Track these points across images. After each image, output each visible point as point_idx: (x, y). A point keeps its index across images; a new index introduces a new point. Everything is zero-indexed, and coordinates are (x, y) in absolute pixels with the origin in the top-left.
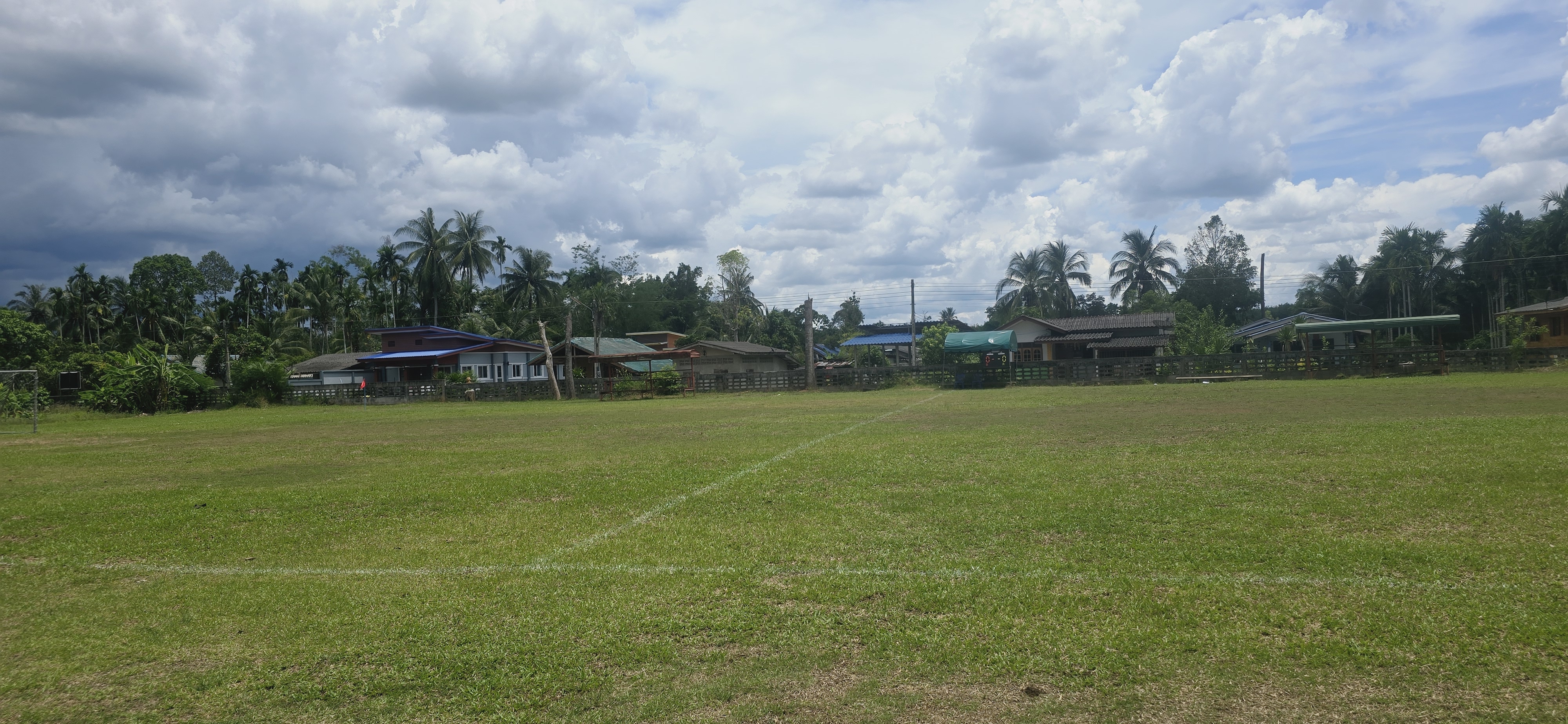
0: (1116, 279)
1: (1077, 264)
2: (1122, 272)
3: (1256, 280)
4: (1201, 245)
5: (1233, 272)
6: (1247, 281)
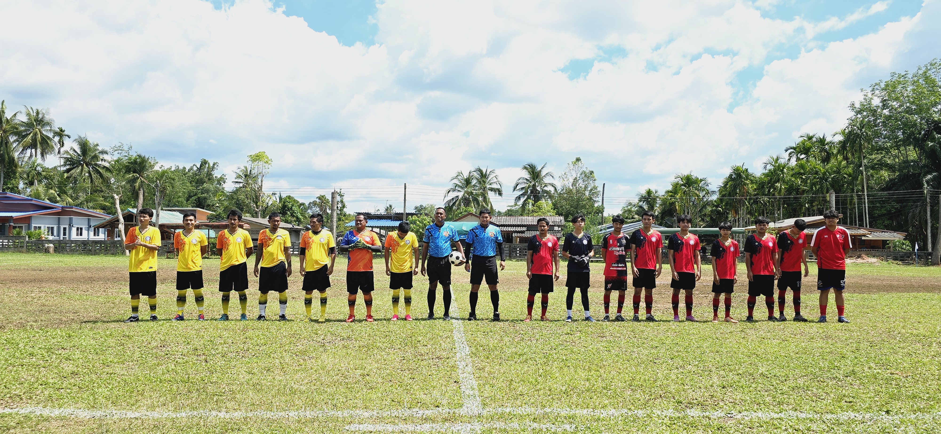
0: (518, 193)
1: (494, 183)
3: (600, 199)
4: (569, 175)
5: (587, 193)
6: (595, 199)
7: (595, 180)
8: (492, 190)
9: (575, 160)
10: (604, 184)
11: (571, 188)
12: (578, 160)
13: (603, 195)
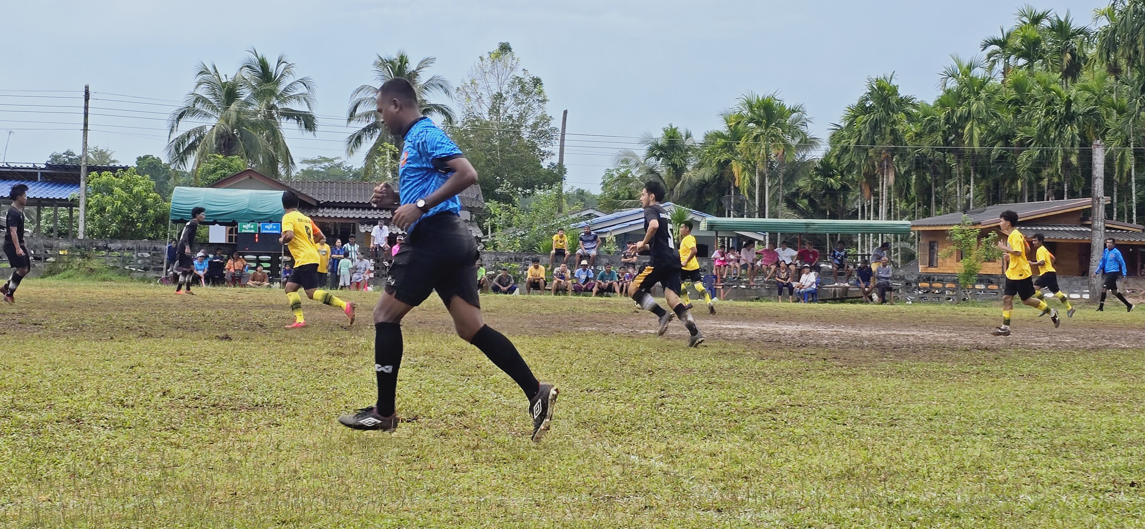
0: (358, 126)
1: (297, 98)
2: (367, 115)
3: (555, 149)
4: (481, 86)
5: (526, 134)
6: (542, 149)
7: (544, 101)
8: (289, 114)
9: (496, 48)
10: (565, 112)
11: (487, 118)
12: (505, 48)
13: (563, 140)
